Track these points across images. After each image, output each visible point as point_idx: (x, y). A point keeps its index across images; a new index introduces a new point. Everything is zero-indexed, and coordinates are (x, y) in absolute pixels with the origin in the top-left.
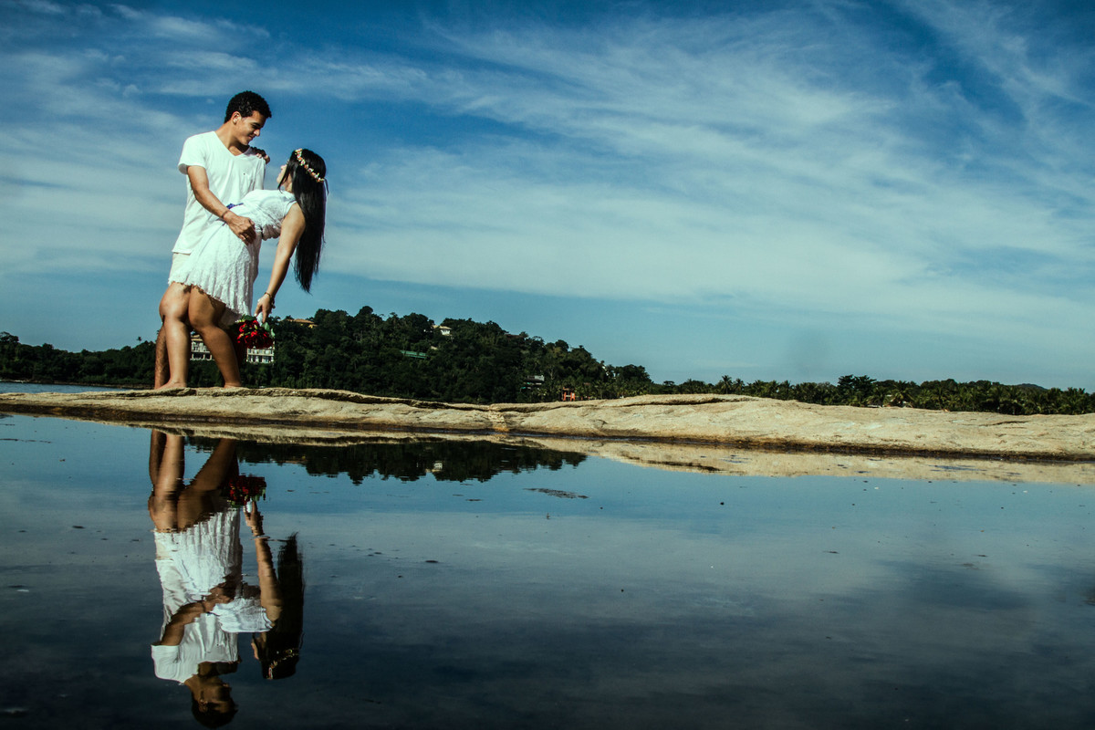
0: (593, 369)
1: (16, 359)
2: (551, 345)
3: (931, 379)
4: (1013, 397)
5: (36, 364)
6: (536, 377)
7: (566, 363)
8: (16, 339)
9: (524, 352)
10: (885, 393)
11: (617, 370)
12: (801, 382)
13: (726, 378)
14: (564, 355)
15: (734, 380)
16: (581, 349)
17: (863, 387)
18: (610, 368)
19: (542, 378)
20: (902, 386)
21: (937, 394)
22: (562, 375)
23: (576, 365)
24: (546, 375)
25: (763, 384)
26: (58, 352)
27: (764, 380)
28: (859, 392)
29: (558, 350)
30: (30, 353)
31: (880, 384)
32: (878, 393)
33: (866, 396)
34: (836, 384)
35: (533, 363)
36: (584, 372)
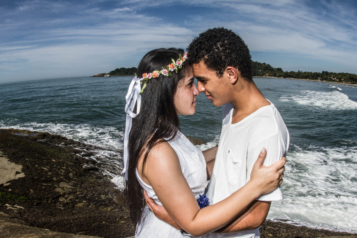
0: (271, 69)
2: (262, 64)
3: (340, 72)
6: (260, 70)
7: (266, 67)
9: (257, 65)
10: (331, 75)
11: (276, 69)
12: (314, 72)
13: (299, 71)
14: (265, 66)
15: (300, 71)
16: (268, 65)
17: (327, 74)
18: (275, 68)
19: (261, 71)
20: (335, 74)
21: (342, 76)
22: (265, 70)
23: (268, 68)
24: (262, 70)
25: (307, 72)
27: (307, 71)
29: (264, 65)
31: (330, 73)
33: (327, 75)
35: (259, 67)
36: (269, 69)
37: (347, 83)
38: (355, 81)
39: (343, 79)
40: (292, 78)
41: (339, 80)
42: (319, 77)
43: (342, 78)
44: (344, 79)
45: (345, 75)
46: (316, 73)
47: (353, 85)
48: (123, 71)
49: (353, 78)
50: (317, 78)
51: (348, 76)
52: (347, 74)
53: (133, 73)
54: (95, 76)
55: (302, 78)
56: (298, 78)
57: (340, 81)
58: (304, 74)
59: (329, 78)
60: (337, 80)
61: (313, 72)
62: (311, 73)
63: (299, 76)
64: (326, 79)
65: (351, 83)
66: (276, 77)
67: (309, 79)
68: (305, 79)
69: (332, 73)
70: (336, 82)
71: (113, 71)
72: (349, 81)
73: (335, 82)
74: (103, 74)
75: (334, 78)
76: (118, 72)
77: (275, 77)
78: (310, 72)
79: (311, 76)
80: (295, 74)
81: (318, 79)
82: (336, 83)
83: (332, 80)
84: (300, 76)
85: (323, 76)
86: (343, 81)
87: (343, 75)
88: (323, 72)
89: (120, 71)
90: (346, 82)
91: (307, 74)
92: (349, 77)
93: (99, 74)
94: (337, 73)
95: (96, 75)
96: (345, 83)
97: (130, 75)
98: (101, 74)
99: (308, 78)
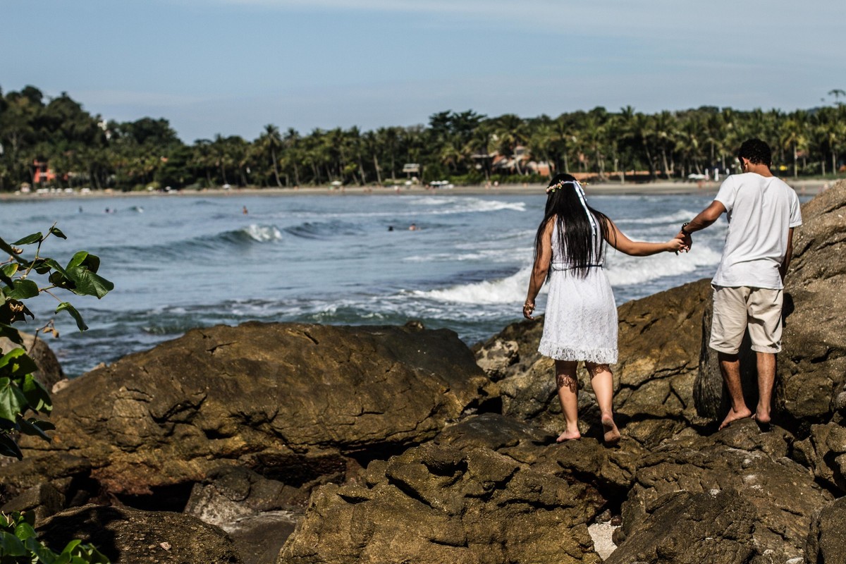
0: (81, 128)
2: (13, 96)
4: (660, 127)
7: (39, 122)
10: (491, 135)
11: (124, 127)
13: (270, 129)
14: (34, 110)
15: (283, 131)
16: (65, 99)
17: (462, 128)
18: (112, 126)
22: (30, 142)
23: (56, 123)
24: (5, 143)
28: (459, 135)
29: (24, 101)
33: (467, 141)
34: (426, 126)
36: (70, 136)
40: (220, 183)
42: (410, 161)
49: (639, 138)
50: (399, 166)
56: (264, 185)
58: (310, 147)
59: (478, 161)
60: (534, 166)
61: (367, 130)
62: (354, 133)
63: (274, 169)
64: (455, 170)
66: (112, 185)
67: (345, 184)
68: (317, 183)
70: (524, 181)
73: (515, 182)
75: (508, 151)
77: (99, 193)
78: (348, 129)
79: (354, 160)
81: (400, 176)
82: (526, 187)
83: (497, 169)
84: (279, 168)
85: (439, 146)
88: (438, 121)
91: (328, 144)
92: (612, 134)
99: (336, 174)
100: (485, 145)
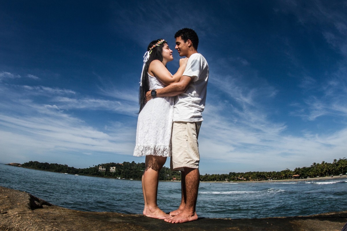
1: (67, 170)
3: (247, 172)
4: (263, 174)
5: (71, 171)
6: (168, 175)
8: (67, 166)
9: (165, 170)
13: (206, 174)
15: (208, 174)
19: (169, 175)
20: (242, 173)
22: (173, 175)
24: (169, 174)
25: (214, 175)
26: (75, 168)
28: (233, 175)
30: (70, 168)
31: (237, 173)
32: (237, 175)
33: (235, 176)
34: (228, 174)
35: (167, 172)
36: (177, 174)
37: (254, 181)
38: (263, 177)
39: (250, 178)
41: (246, 179)
42: (226, 178)
43: (250, 176)
44: (252, 178)
45: (252, 174)
46: (224, 175)
47: (261, 181)
48: (37, 164)
49: (260, 175)
51: (255, 174)
52: (254, 172)
53: (46, 168)
54: (9, 165)
55: (209, 181)
56: (205, 181)
57: (248, 179)
58: (212, 176)
59: (236, 178)
60: (244, 179)
61: (220, 174)
62: (219, 175)
63: (206, 179)
64: (233, 180)
65: (258, 180)
67: (217, 181)
68: (213, 181)
69: (239, 173)
70: (243, 181)
71: (27, 163)
72: (256, 179)
73: (242, 181)
74: (17, 164)
75: (241, 177)
76: (32, 165)
78: (217, 174)
79: (218, 178)
80: (202, 177)
81: (225, 180)
82: (244, 182)
83: (239, 179)
84: (207, 179)
85: (231, 177)
86: (251, 179)
87: (250, 173)
88: (230, 173)
89: (34, 165)
90: (253, 179)
91: (214, 176)
92: (257, 175)
93: (14, 164)
94: (244, 173)
95: (11, 163)
96: (252, 181)
97: (43, 169)
98: (15, 164)
99: (215, 180)
100: (238, 176)
